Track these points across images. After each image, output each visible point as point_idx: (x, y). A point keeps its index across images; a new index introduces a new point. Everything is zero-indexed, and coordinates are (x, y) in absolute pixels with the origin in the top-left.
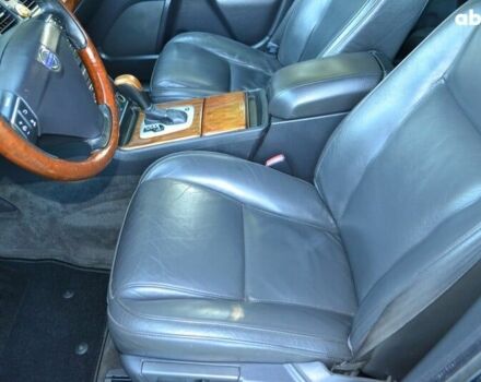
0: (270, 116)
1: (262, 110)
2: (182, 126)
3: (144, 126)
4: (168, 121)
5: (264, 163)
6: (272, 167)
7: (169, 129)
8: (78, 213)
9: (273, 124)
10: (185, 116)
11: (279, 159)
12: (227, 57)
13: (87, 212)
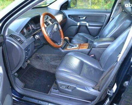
0: (92, 47)
1: (91, 46)
2: (75, 48)
3: (68, 47)
4: (73, 46)
5: (90, 56)
6: (91, 57)
7: (73, 48)
8: (53, 62)
9: (93, 49)
10: (76, 46)
11: (93, 55)
12: (88, 38)
13: (55, 62)
